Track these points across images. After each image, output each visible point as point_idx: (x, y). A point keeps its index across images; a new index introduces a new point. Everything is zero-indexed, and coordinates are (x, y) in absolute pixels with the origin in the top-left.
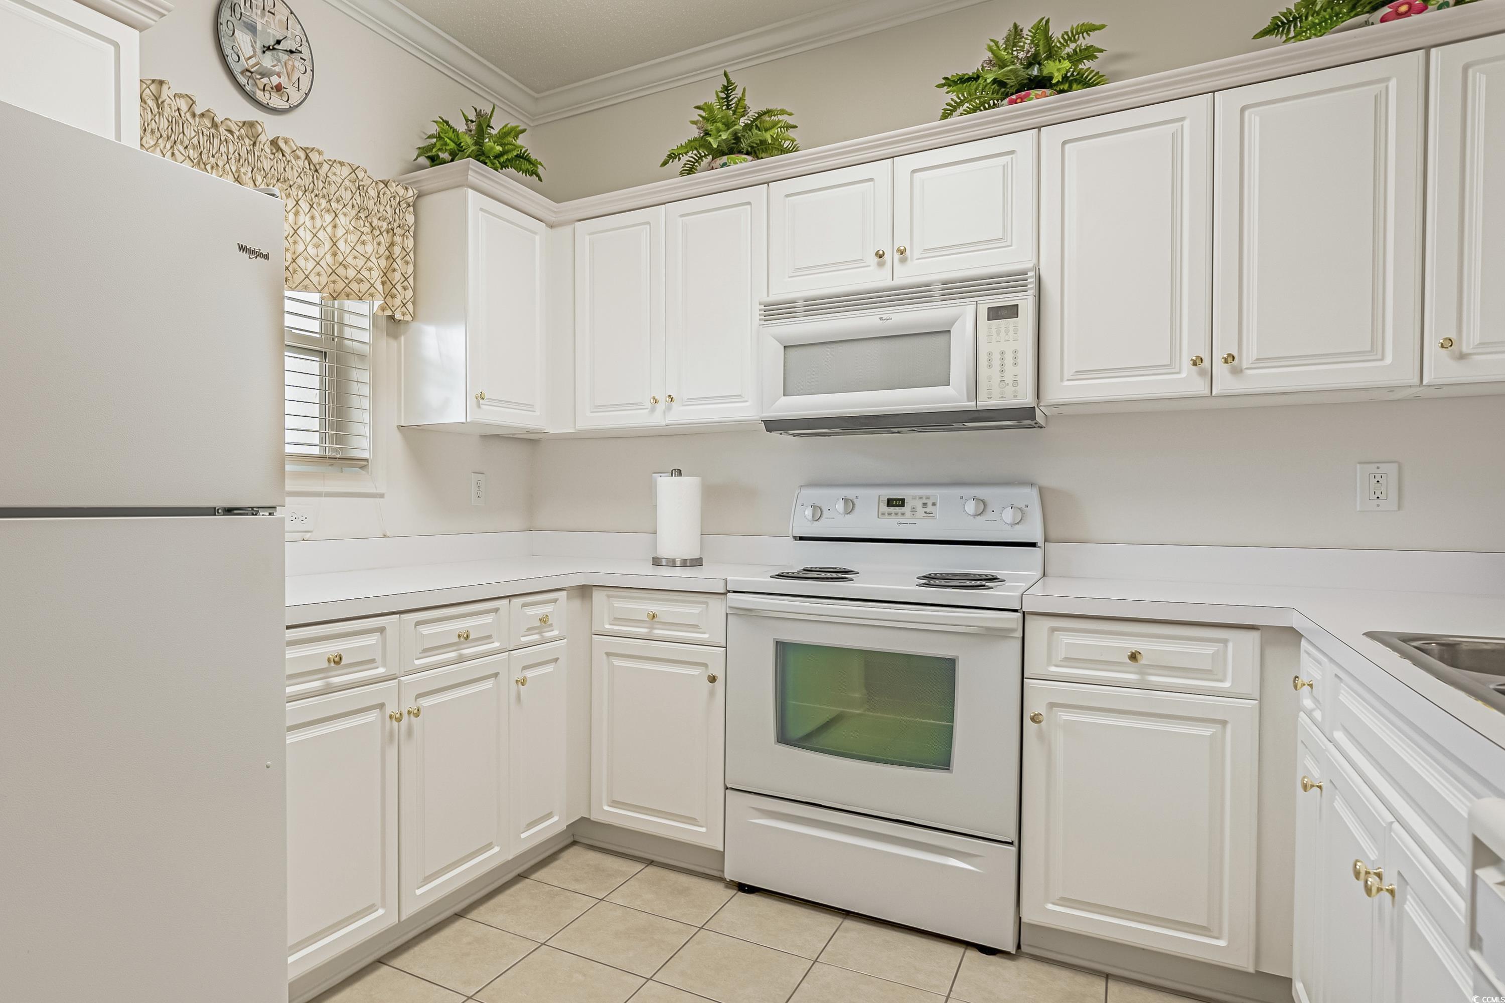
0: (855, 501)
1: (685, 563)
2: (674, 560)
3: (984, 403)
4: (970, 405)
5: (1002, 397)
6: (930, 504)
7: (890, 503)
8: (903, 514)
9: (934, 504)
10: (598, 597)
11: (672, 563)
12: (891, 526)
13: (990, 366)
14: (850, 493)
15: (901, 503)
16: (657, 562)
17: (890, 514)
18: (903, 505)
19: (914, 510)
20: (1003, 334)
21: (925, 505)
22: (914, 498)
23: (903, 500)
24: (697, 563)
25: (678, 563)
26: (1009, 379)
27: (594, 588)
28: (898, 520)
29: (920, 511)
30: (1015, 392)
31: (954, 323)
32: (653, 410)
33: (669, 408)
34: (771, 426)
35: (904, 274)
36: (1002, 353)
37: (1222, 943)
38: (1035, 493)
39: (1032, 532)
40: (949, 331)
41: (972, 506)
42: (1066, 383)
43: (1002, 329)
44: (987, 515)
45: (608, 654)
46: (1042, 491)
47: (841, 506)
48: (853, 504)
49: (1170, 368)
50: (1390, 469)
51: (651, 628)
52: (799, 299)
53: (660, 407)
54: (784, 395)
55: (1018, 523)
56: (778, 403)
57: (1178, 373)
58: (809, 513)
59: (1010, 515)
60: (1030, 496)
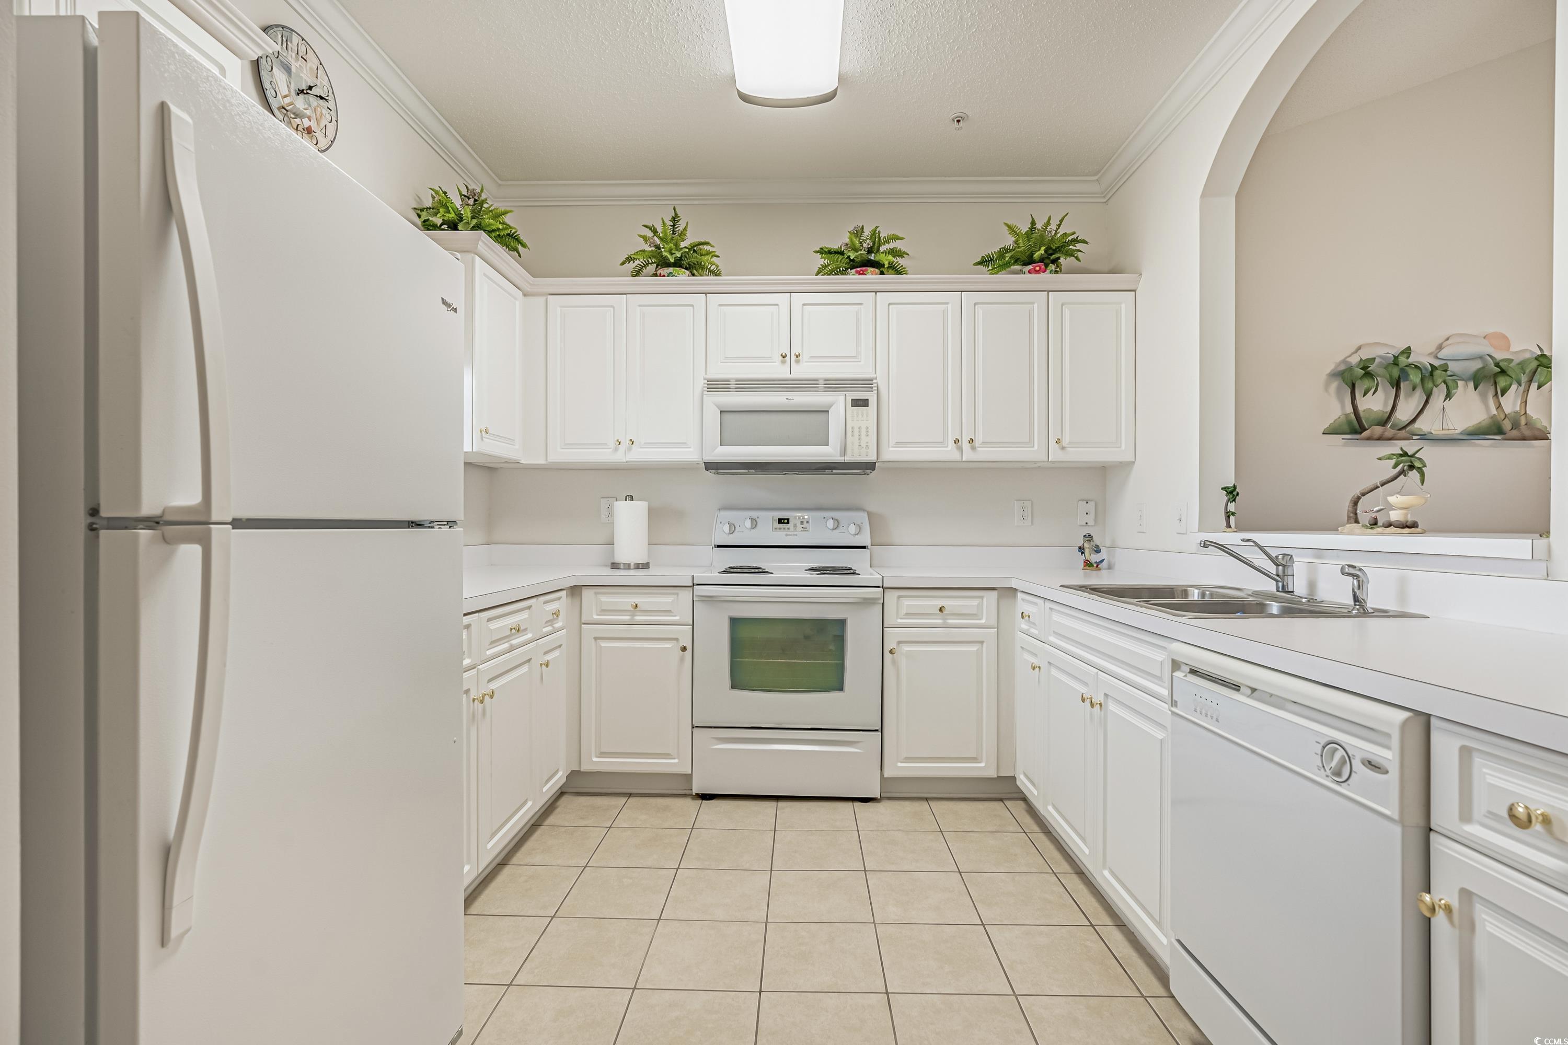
0: (758, 520)
1: (638, 567)
2: (629, 565)
3: (849, 458)
4: (841, 459)
5: (860, 455)
6: (805, 523)
7: (780, 521)
8: (789, 529)
9: (807, 522)
10: (587, 594)
11: (628, 567)
12: (781, 537)
13: (853, 435)
14: (754, 514)
15: (787, 521)
16: (615, 566)
17: (780, 529)
18: (788, 523)
19: (795, 526)
20: (860, 416)
21: (802, 523)
22: (795, 518)
23: (788, 520)
24: (646, 566)
25: (632, 567)
26: (864, 445)
27: (583, 588)
28: (787, 533)
29: (799, 526)
30: (867, 452)
31: (831, 406)
32: (616, 450)
33: (630, 449)
34: (709, 466)
35: (801, 371)
36: (860, 428)
37: (983, 765)
38: (866, 515)
39: (865, 539)
40: (828, 411)
41: (831, 524)
42: (891, 449)
43: (860, 413)
44: (841, 529)
45: (596, 639)
46: (869, 514)
47: (748, 523)
48: (756, 522)
49: (942, 443)
50: (1028, 504)
51: (633, 615)
52: (732, 379)
53: (622, 448)
54: (721, 445)
55: (857, 534)
56: (717, 450)
57: (947, 447)
58: (726, 528)
59: (853, 529)
60: (863, 517)
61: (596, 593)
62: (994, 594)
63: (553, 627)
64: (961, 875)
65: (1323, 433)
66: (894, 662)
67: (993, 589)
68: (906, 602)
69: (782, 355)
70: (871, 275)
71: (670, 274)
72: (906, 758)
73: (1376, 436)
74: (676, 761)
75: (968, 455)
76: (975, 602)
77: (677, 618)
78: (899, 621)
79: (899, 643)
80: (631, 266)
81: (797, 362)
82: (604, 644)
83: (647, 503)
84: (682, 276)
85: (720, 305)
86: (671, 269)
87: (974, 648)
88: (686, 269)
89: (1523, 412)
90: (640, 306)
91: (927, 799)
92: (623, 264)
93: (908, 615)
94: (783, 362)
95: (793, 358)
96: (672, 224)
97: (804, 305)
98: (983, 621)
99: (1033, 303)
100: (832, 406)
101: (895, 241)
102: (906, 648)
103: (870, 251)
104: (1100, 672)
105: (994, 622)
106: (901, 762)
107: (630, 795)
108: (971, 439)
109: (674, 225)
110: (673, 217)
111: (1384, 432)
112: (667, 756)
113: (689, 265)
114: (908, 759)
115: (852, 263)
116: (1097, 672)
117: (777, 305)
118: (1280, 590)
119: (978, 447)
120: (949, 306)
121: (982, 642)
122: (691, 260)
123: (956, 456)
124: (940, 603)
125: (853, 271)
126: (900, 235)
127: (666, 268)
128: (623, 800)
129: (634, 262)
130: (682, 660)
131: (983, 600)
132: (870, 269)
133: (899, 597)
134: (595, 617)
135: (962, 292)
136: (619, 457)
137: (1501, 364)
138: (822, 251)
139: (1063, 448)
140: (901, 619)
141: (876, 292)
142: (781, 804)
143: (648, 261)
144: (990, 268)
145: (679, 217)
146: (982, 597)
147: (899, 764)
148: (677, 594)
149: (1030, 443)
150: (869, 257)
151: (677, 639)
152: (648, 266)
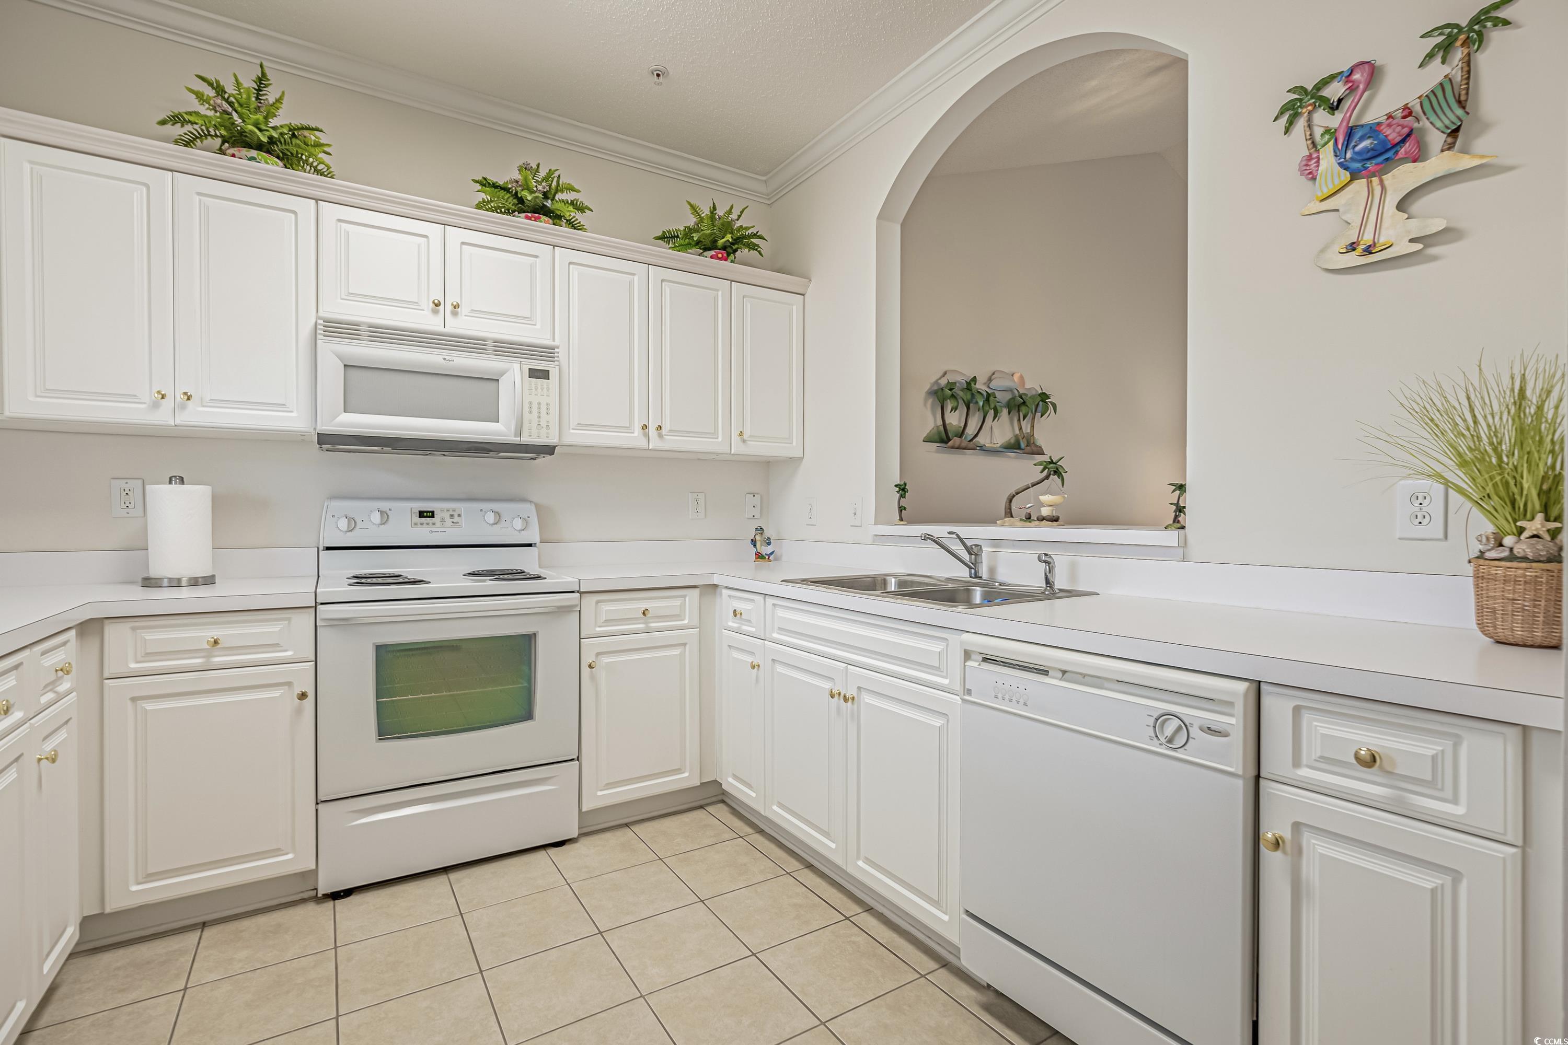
0: (389, 513)
1: (195, 582)
2: (179, 580)
3: (526, 439)
4: (516, 440)
5: (539, 437)
6: (456, 516)
7: (422, 514)
8: (434, 524)
9: (459, 516)
10: (112, 632)
11: (176, 583)
12: (424, 533)
13: (530, 412)
14: (385, 505)
15: (432, 514)
16: (149, 583)
17: (422, 524)
18: (433, 516)
19: (443, 520)
20: (539, 390)
21: (452, 516)
22: (442, 510)
23: (433, 512)
24: (209, 581)
25: (184, 583)
26: (544, 424)
27: (106, 621)
28: (430, 529)
29: (449, 521)
30: (548, 433)
31: (502, 374)
32: (155, 406)
33: (183, 407)
34: (325, 440)
35: (457, 326)
36: (539, 404)
37: (686, 774)
38: (533, 507)
39: (533, 535)
40: (498, 380)
41: (491, 517)
42: (572, 431)
43: (539, 387)
44: (503, 524)
45: (134, 700)
46: (537, 505)
47: (376, 517)
48: (388, 516)
49: (628, 429)
50: (701, 496)
51: (209, 657)
52: (364, 323)
53: (168, 404)
54: (345, 412)
55: (523, 530)
56: (337, 419)
57: (633, 433)
58: (343, 524)
59: (518, 524)
60: (529, 510)
61: (134, 629)
62: (696, 592)
63: (56, 692)
64: (704, 903)
65: (924, 441)
66: (593, 678)
67: (695, 587)
68: (606, 607)
69: (434, 302)
70: (544, 224)
71: (252, 159)
72: (607, 784)
73: (956, 446)
74: (290, 856)
75: (655, 443)
76: (678, 602)
77: (289, 653)
78: (598, 629)
79: (598, 654)
80: (177, 130)
81: (455, 314)
82: (150, 706)
83: (210, 487)
84: (271, 166)
85: (339, 220)
86: (254, 153)
87: (676, 652)
88: (278, 157)
89: (1032, 434)
90: (199, 194)
91: (627, 825)
92: (163, 123)
93: (608, 622)
94: (435, 312)
95: (449, 308)
96: (257, 88)
97: (463, 243)
98: (686, 622)
99: (718, 290)
100: (504, 374)
101: (570, 192)
102: (606, 660)
103: (546, 195)
104: (849, 666)
105: (696, 622)
106: (601, 790)
107: (204, 925)
108: (659, 426)
109: (259, 90)
110: (258, 76)
111: (961, 442)
112: (277, 852)
113: (284, 154)
114: (609, 786)
115: (520, 205)
116: (847, 666)
117: (426, 237)
118: (973, 576)
119: (665, 435)
120: (636, 278)
121: (685, 644)
122: (287, 147)
123: (643, 443)
124: (643, 605)
125: (523, 215)
126: (577, 187)
127: (245, 149)
128: (194, 937)
129: (182, 126)
130: (299, 711)
131: (685, 599)
132: (543, 218)
133: (598, 602)
134: (133, 665)
135: (649, 264)
136: (163, 417)
137: (1023, 397)
138: (484, 183)
139: (744, 441)
140: (600, 627)
141: (554, 246)
142: (454, 876)
143: (209, 131)
144: (671, 245)
145: (268, 80)
146: (684, 597)
147: (599, 793)
148: (289, 619)
149: (714, 435)
150: (545, 203)
151: (289, 684)
152: (206, 139)
